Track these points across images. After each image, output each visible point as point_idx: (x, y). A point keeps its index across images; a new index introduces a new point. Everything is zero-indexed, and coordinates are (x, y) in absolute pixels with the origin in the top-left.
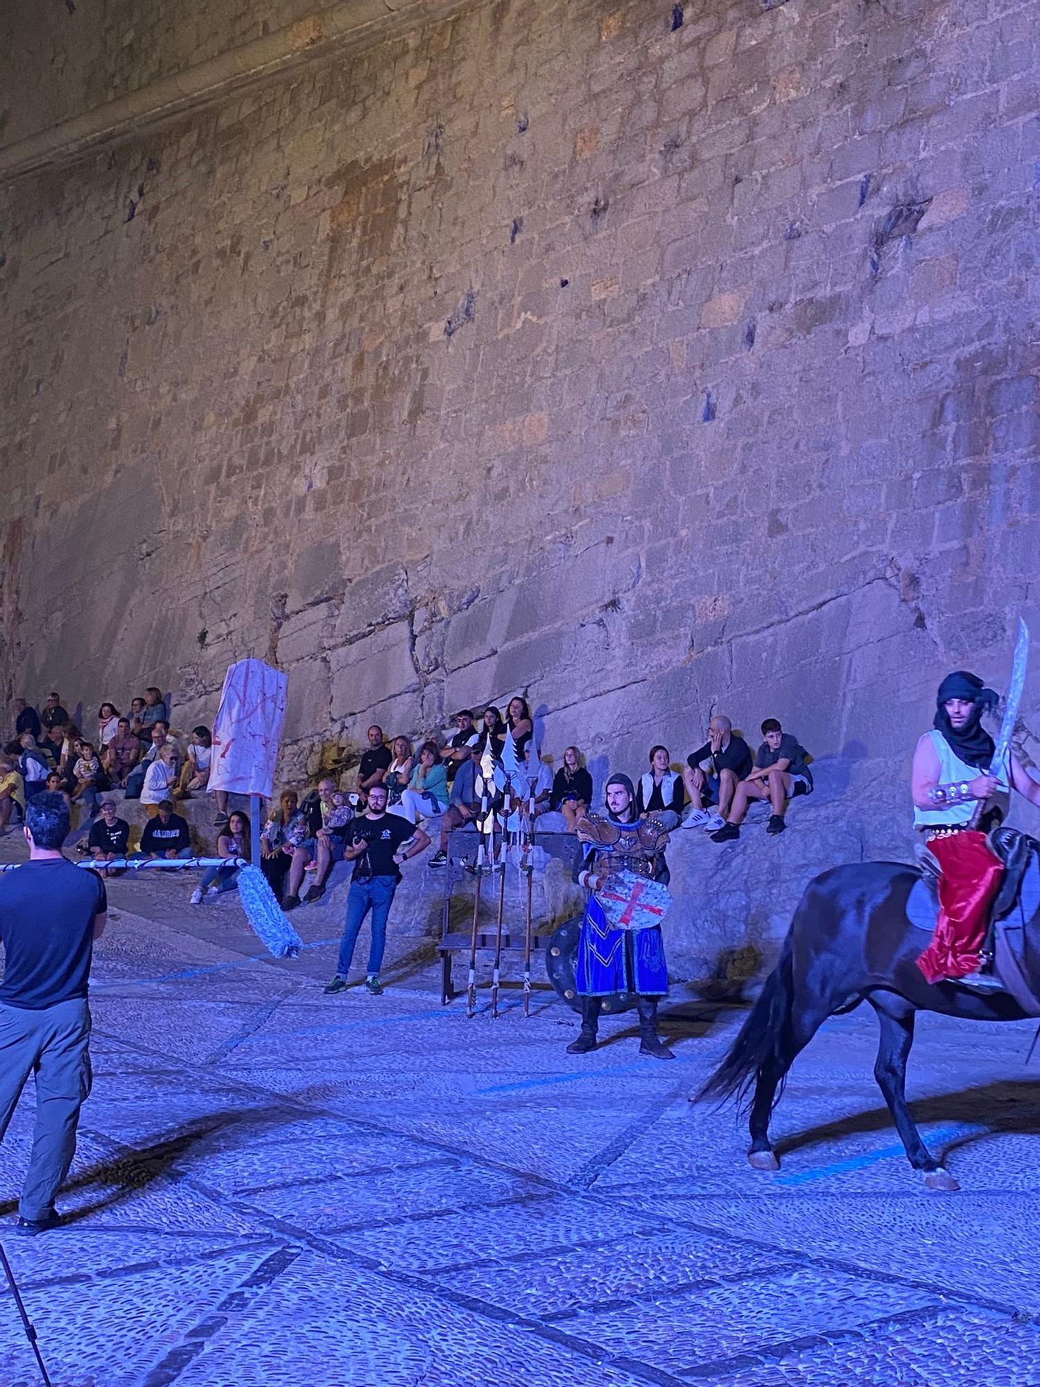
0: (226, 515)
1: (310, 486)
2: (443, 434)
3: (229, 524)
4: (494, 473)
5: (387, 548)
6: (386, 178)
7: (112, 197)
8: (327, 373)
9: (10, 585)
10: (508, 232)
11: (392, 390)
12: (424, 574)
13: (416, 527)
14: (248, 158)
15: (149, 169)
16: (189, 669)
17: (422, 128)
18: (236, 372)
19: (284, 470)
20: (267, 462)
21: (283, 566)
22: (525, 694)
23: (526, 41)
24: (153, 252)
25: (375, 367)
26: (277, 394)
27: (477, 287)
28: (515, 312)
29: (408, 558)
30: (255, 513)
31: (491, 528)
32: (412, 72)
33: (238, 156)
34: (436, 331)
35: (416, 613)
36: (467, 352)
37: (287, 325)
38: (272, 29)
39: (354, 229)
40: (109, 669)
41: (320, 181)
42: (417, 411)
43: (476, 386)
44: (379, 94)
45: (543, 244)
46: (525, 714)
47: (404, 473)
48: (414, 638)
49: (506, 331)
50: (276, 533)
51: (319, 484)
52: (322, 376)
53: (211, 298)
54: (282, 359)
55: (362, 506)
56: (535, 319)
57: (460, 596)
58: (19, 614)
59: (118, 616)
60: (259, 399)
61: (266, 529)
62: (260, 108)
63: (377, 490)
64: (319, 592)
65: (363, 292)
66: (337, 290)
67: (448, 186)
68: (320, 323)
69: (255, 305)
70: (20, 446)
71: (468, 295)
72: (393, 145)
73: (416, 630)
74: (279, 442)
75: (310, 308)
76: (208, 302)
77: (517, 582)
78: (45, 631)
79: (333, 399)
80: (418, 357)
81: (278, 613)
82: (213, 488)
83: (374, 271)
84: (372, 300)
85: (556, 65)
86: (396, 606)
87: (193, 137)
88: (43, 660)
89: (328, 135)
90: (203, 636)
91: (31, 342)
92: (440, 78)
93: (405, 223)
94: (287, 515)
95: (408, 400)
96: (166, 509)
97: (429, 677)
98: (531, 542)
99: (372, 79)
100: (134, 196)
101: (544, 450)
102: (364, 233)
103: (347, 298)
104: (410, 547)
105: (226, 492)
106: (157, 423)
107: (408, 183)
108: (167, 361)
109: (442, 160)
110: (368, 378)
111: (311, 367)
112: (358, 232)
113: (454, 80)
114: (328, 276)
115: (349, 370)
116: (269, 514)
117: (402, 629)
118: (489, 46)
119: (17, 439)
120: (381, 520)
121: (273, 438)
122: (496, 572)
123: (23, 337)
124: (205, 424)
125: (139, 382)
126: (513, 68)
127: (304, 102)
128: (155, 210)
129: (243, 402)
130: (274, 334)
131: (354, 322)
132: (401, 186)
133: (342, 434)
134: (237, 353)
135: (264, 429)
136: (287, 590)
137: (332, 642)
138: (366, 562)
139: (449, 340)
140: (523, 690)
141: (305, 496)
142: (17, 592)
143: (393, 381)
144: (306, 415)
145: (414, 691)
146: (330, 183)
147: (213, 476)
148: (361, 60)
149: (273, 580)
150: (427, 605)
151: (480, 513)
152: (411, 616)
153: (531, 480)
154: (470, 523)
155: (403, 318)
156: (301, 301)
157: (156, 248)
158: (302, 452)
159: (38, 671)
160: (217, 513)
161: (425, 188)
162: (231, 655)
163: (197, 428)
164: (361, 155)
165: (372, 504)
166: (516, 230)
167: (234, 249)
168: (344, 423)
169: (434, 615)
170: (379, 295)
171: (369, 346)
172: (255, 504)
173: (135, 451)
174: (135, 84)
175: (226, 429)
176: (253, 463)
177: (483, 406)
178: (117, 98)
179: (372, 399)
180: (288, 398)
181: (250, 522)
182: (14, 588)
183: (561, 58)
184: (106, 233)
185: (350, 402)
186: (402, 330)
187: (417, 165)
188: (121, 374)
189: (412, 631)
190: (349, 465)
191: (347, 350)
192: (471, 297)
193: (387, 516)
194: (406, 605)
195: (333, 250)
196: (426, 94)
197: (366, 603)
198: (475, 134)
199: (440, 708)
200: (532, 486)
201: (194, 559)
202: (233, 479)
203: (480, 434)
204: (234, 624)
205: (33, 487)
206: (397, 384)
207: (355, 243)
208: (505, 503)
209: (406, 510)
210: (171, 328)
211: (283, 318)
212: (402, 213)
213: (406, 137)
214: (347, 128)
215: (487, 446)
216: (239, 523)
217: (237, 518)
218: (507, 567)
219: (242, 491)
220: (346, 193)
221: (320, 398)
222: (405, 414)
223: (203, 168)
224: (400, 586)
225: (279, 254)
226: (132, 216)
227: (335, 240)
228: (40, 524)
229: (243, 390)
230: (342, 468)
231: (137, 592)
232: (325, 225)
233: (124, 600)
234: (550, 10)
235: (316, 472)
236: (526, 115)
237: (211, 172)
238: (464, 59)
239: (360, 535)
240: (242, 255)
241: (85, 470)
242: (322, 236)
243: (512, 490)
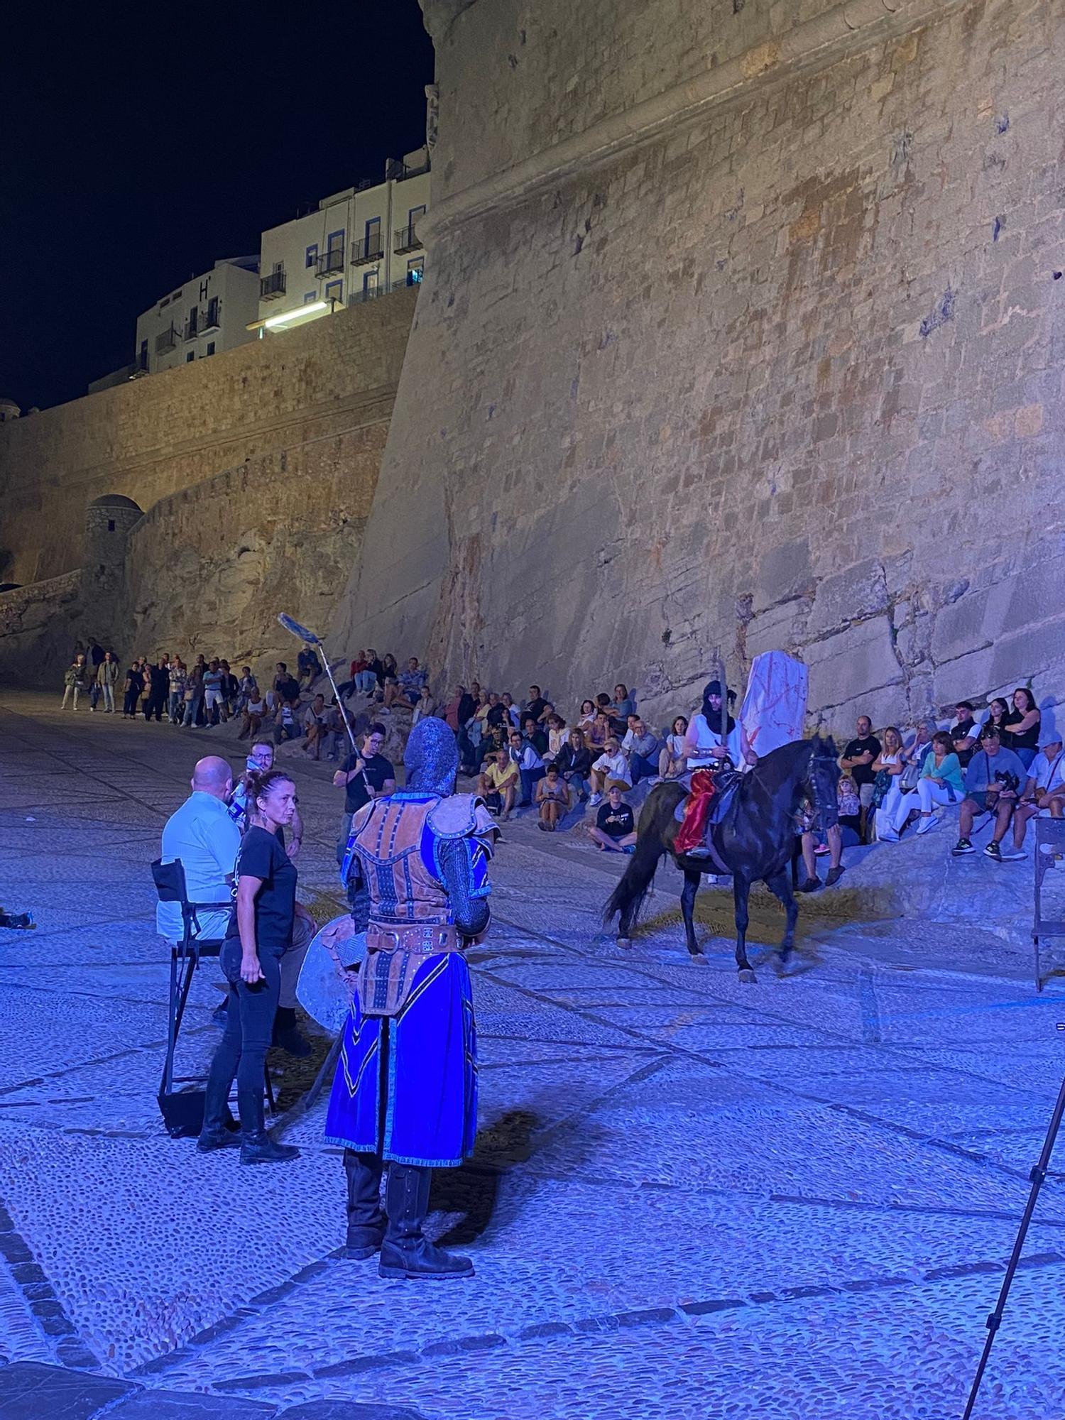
0: (685, 522)
1: (774, 490)
2: (921, 432)
3: (688, 531)
4: (982, 467)
5: (860, 545)
6: (850, 189)
7: (558, 233)
8: (790, 381)
9: (471, 594)
10: (990, 231)
11: (862, 393)
12: (906, 568)
13: (893, 525)
14: (699, 185)
15: (596, 204)
16: (654, 667)
17: (888, 140)
18: (692, 386)
19: (746, 476)
20: (728, 469)
21: (748, 567)
22: (1029, 684)
23: (1003, 44)
24: (602, 281)
25: (843, 371)
26: (736, 405)
27: (954, 289)
28: (1002, 306)
29: (885, 554)
30: (715, 519)
31: (980, 520)
32: (873, 88)
33: (687, 184)
34: (911, 332)
35: (896, 608)
36: (947, 351)
37: (746, 339)
38: (721, 60)
39: (815, 242)
40: (571, 670)
41: (776, 199)
42: (891, 409)
43: (958, 382)
44: (839, 110)
45: (1031, 239)
46: (1031, 706)
47: (877, 473)
48: (894, 632)
49: (991, 327)
50: (739, 537)
51: (784, 487)
52: (784, 385)
53: (664, 320)
54: (740, 372)
55: (831, 506)
56: (1024, 313)
57: (946, 591)
58: (480, 621)
59: (580, 619)
60: (718, 411)
61: (728, 534)
62: (710, 137)
63: (847, 491)
64: (787, 591)
65: (827, 301)
66: (799, 301)
67: (920, 192)
68: (781, 334)
69: (711, 323)
70: (475, 469)
71: (945, 295)
72: (857, 157)
73: (897, 624)
74: (739, 450)
75: (770, 320)
76: (660, 324)
77: (1013, 573)
78: (507, 635)
79: (796, 406)
80: (891, 360)
81: (743, 612)
82: (671, 497)
83: (839, 279)
84: (838, 308)
85: (1041, 63)
86: (873, 601)
87: (640, 170)
88: (506, 662)
89: (784, 154)
90: (667, 636)
91: (482, 372)
92: (906, 89)
93: (872, 230)
94: (750, 519)
95: (880, 402)
96: (624, 519)
97: (915, 669)
98: (1028, 533)
99: (831, 97)
100: (581, 230)
101: (1040, 441)
102: (827, 244)
103: (810, 308)
104: (886, 544)
105: (686, 499)
106: (611, 441)
107: (874, 192)
108: (620, 382)
109: (911, 166)
110: (835, 383)
111: (772, 376)
112: (821, 244)
113: (922, 90)
114: (788, 288)
115: (813, 377)
116: (730, 520)
117: (881, 623)
118: (961, 52)
119: (473, 462)
120: (853, 518)
121: (733, 446)
122: (988, 565)
123: (474, 369)
124: (661, 437)
125: (592, 403)
126: (989, 70)
127: (757, 127)
128: (604, 241)
129: (700, 415)
130: (731, 349)
131: (819, 330)
132: (867, 196)
133: (808, 439)
134: (693, 369)
135: (723, 439)
136: (752, 590)
137: (803, 638)
138: (838, 560)
139: (925, 340)
140: (1026, 681)
141: (768, 501)
142: (478, 600)
143: (863, 383)
144: (768, 423)
145: (897, 684)
146: (789, 199)
147: (671, 485)
148: (818, 80)
149: (736, 582)
150: (909, 599)
151: (966, 507)
152: (890, 612)
153: (1026, 471)
154: (955, 516)
155: (873, 322)
156: (760, 315)
157: (606, 277)
158: (764, 459)
159: (502, 671)
160: (676, 520)
161: (894, 195)
162: (696, 652)
163: (653, 442)
164: (821, 171)
165: (843, 504)
166: (997, 229)
167: (687, 272)
168: (809, 427)
169: (916, 609)
170: (845, 302)
171: (835, 353)
172: (716, 508)
173: (590, 467)
174: (578, 127)
175: (683, 441)
176: (711, 472)
177: (968, 402)
178: (561, 142)
179: (839, 402)
180: (748, 409)
181: (710, 527)
182: (475, 597)
183: (1045, 56)
184: (554, 267)
185: (816, 407)
186: (872, 334)
187: (884, 175)
188: (574, 396)
189: (892, 627)
190: (817, 468)
191: (811, 358)
192: (949, 297)
193: (860, 515)
194: (883, 600)
195: (792, 265)
196: (891, 105)
197: (839, 600)
198: (948, 139)
199: (929, 700)
200: (1027, 477)
201: (654, 564)
202: (692, 488)
203: (965, 430)
204: (698, 624)
205: (490, 504)
206: (867, 387)
207: (817, 254)
208: (995, 495)
209: (881, 508)
210: (623, 352)
211: (741, 332)
212: (869, 221)
213: (871, 148)
214: (804, 147)
215: (972, 441)
216: (699, 530)
217: (697, 524)
218: (1001, 559)
219: (702, 498)
220: (806, 208)
221: (782, 406)
222: (878, 414)
223: (652, 199)
224: (876, 582)
225: (735, 272)
226: (579, 250)
227: (795, 255)
228: (498, 538)
229: (700, 402)
230: (809, 470)
231: (597, 597)
232: (783, 241)
233: (584, 604)
234: (1030, 11)
235: (780, 476)
236: (1006, 116)
237: (660, 201)
238: (932, 68)
239: (829, 534)
240: (696, 276)
241: (540, 487)
242: (780, 251)
243: (1003, 482)
